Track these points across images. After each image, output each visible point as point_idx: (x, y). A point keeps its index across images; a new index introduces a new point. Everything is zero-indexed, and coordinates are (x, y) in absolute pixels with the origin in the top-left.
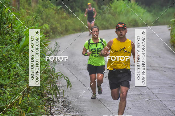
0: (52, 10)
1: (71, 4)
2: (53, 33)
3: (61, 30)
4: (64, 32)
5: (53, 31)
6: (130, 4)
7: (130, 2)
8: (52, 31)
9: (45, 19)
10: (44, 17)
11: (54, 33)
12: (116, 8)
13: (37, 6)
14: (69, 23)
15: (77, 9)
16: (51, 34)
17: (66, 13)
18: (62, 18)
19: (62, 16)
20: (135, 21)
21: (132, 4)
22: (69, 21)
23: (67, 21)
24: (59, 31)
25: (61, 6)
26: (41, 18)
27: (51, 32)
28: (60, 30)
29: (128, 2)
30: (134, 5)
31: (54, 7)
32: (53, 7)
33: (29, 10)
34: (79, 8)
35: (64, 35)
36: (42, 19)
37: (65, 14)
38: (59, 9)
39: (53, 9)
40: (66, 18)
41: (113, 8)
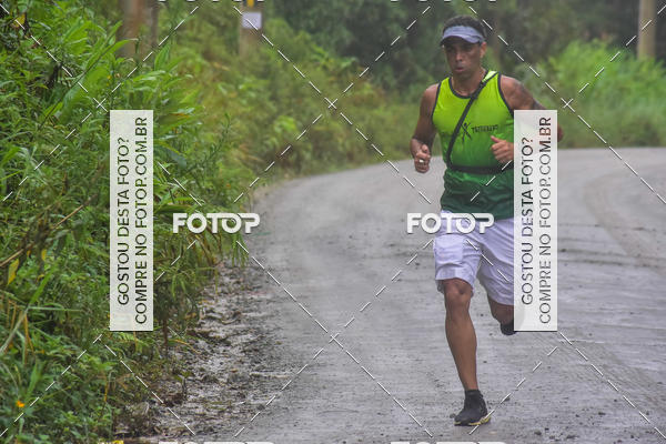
0: (319, 69)
1: (396, 55)
2: (313, 153)
3: (347, 144)
4: (360, 151)
5: (316, 148)
6: (633, 65)
7: (636, 58)
8: (310, 146)
9: (287, 101)
10: (284, 92)
11: (318, 153)
12: (573, 76)
13: (258, 51)
14: (382, 121)
15: (421, 72)
16: (308, 156)
17: (372, 82)
18: (358, 103)
19: (358, 93)
20: (648, 127)
21: (642, 65)
22: (380, 112)
23: (376, 112)
24: (340, 149)
25: (353, 59)
26: (269, 94)
27: (307, 150)
28: (343, 145)
29: (627, 58)
30: (650, 68)
31: (327, 60)
32: (323, 62)
33: (226, 62)
34: (425, 68)
35: (359, 163)
36: (274, 98)
37: (367, 89)
38: (346, 68)
39: (325, 68)
40: (370, 103)
41: (561, 76)
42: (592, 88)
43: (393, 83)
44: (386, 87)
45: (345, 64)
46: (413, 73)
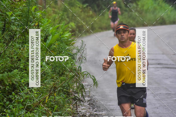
1: (97, 2)
6: (157, 2)
8: (78, 30)
9: (71, 18)
10: (70, 15)
11: (80, 31)
12: (143, 6)
17: (92, 11)
18: (88, 16)
19: (88, 14)
21: (159, 2)
23: (93, 19)
25: (87, 4)
26: (67, 16)
32: (79, 6)
33: (55, 8)
37: (91, 13)
38: (85, 8)
39: (79, 7)
40: (92, 17)
41: (140, 6)
42: (148, 9)
43: (97, 9)
44: (95, 11)
45: (85, 6)
46: (102, 7)
